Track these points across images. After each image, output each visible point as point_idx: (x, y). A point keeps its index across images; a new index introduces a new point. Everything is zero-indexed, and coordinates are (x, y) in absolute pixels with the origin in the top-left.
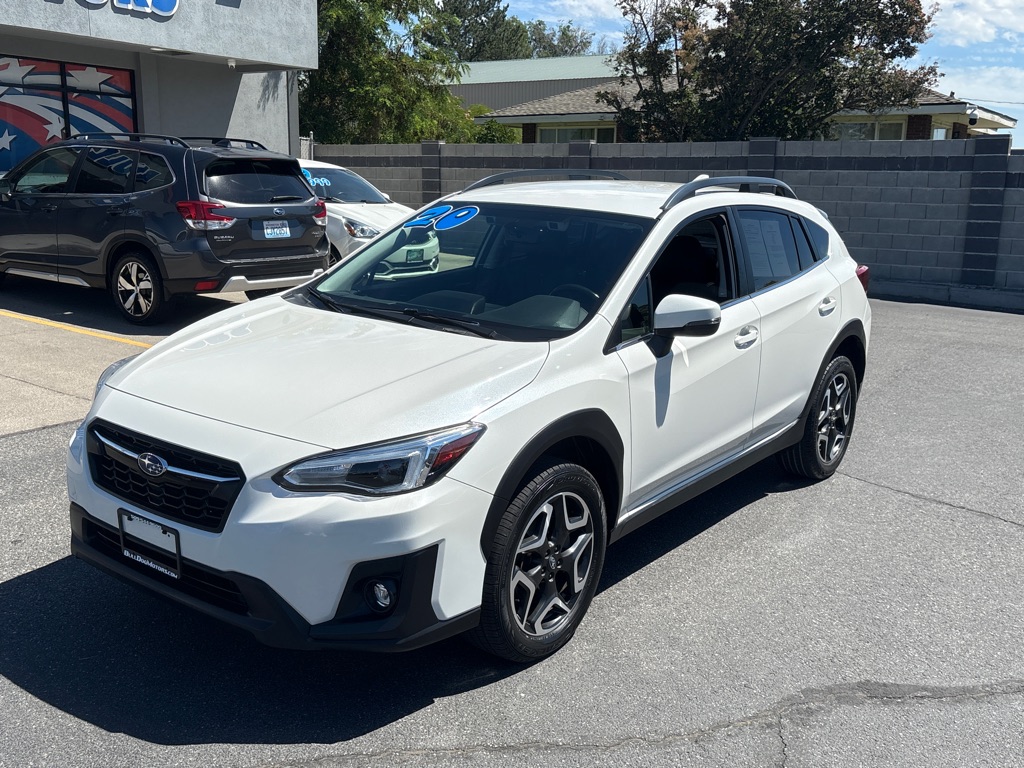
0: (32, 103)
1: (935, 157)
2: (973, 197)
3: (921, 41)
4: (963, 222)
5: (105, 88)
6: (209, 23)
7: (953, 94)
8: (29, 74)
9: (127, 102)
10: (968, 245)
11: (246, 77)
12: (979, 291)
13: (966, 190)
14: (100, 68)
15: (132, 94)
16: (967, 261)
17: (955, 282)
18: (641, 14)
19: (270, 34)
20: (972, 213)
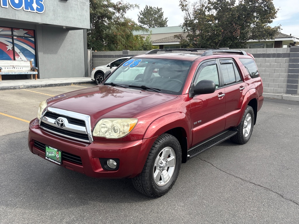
0: (3, 40)
1: (278, 54)
2: (290, 66)
3: (274, 18)
4: (286, 74)
5: (26, 35)
6: (55, 15)
7: (291, 34)
8: (1, 31)
9: (33, 39)
10: (288, 81)
11: (70, 32)
12: (292, 96)
13: (287, 64)
14: (24, 29)
15: (35, 37)
16: (288, 86)
17: (285, 93)
18: (188, 11)
19: (75, 19)
20: (289, 71)
